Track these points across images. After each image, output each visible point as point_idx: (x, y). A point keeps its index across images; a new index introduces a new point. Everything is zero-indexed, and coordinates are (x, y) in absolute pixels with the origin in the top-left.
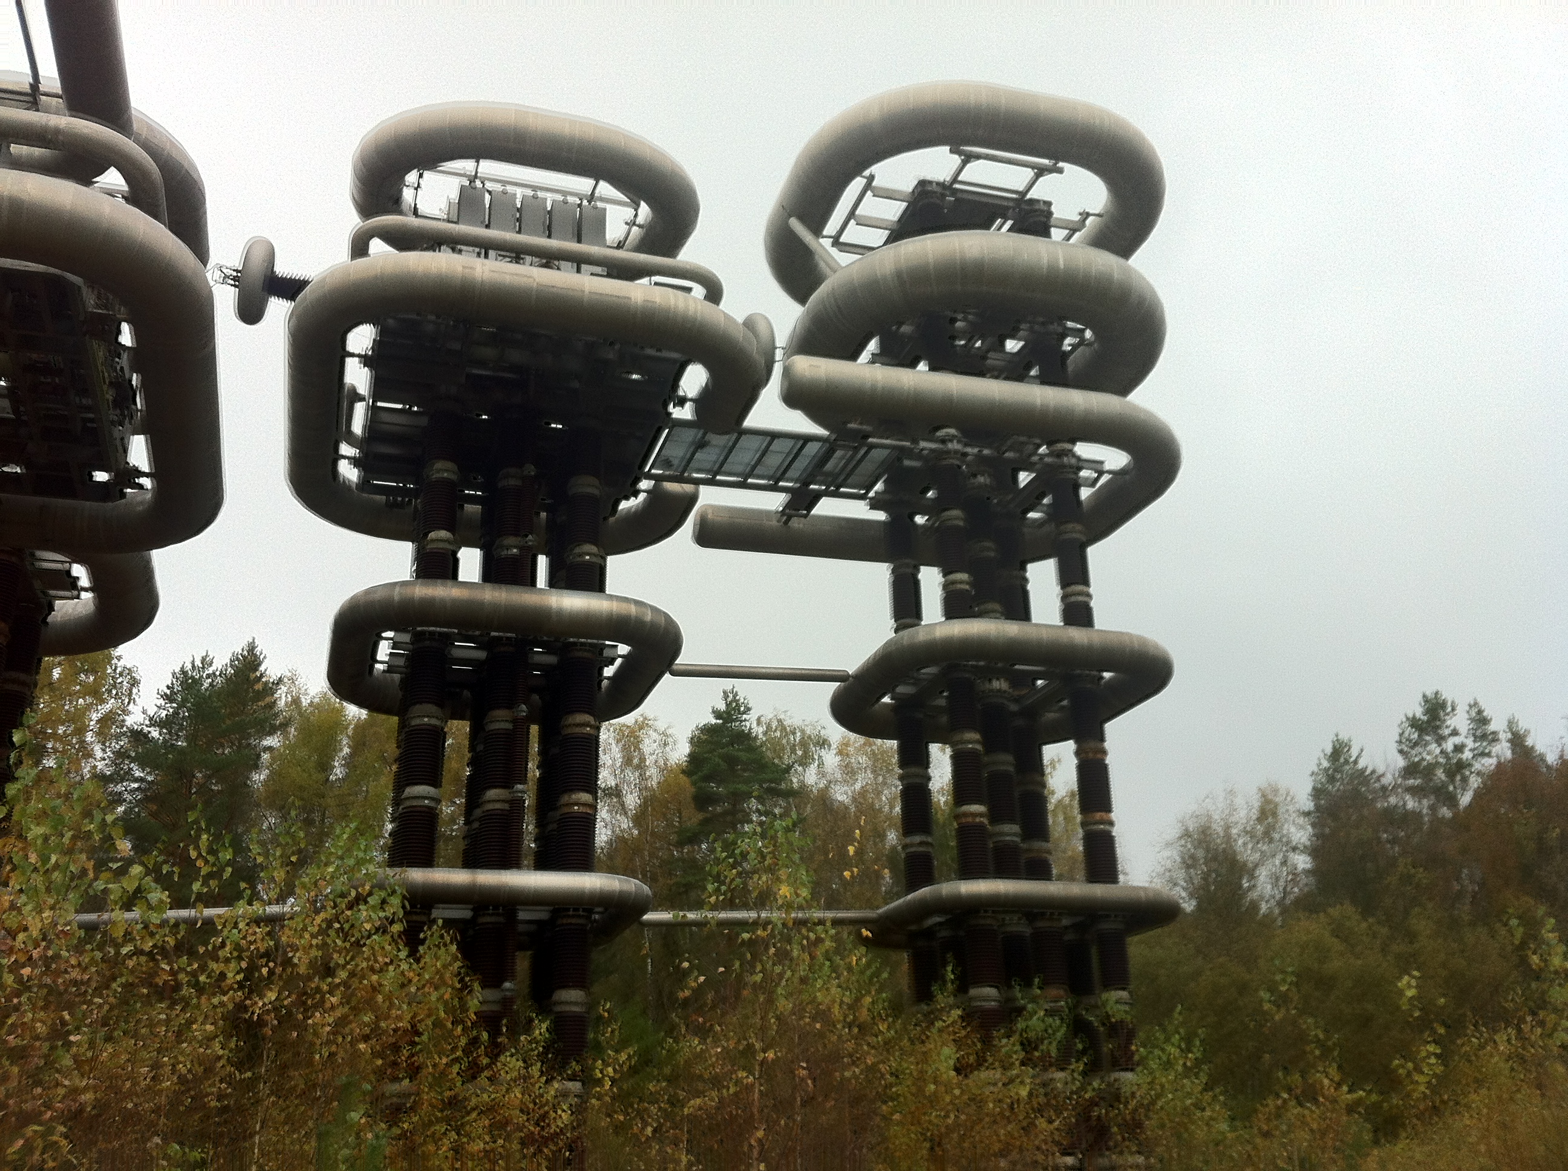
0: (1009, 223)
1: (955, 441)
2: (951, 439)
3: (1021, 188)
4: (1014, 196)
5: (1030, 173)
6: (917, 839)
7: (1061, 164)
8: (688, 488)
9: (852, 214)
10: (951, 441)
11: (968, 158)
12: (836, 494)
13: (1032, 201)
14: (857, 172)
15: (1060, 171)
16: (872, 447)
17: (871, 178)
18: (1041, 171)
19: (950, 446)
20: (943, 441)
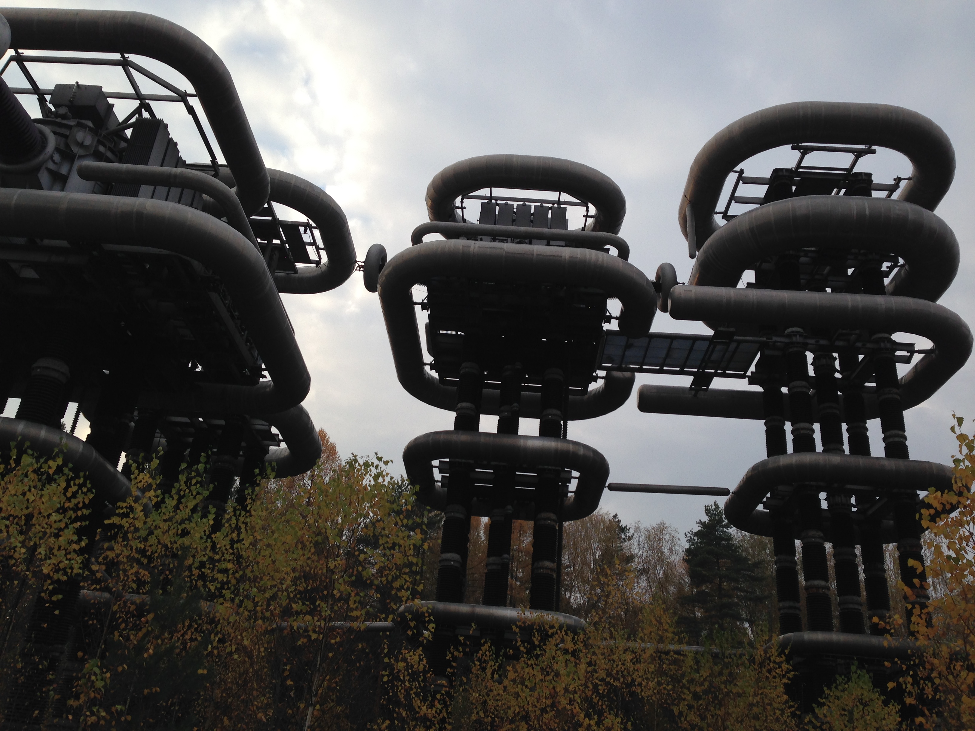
0: (843, 191)
1: (798, 336)
2: (795, 334)
3: (847, 166)
4: (843, 172)
5: (850, 157)
6: (787, 604)
7: (874, 147)
8: (627, 374)
9: (733, 198)
10: (795, 335)
11: (805, 152)
12: (724, 375)
13: (857, 174)
14: (730, 169)
15: (874, 152)
16: (739, 342)
17: (742, 172)
18: (859, 154)
19: (794, 339)
20: (789, 336)
